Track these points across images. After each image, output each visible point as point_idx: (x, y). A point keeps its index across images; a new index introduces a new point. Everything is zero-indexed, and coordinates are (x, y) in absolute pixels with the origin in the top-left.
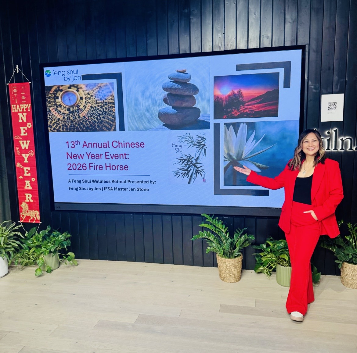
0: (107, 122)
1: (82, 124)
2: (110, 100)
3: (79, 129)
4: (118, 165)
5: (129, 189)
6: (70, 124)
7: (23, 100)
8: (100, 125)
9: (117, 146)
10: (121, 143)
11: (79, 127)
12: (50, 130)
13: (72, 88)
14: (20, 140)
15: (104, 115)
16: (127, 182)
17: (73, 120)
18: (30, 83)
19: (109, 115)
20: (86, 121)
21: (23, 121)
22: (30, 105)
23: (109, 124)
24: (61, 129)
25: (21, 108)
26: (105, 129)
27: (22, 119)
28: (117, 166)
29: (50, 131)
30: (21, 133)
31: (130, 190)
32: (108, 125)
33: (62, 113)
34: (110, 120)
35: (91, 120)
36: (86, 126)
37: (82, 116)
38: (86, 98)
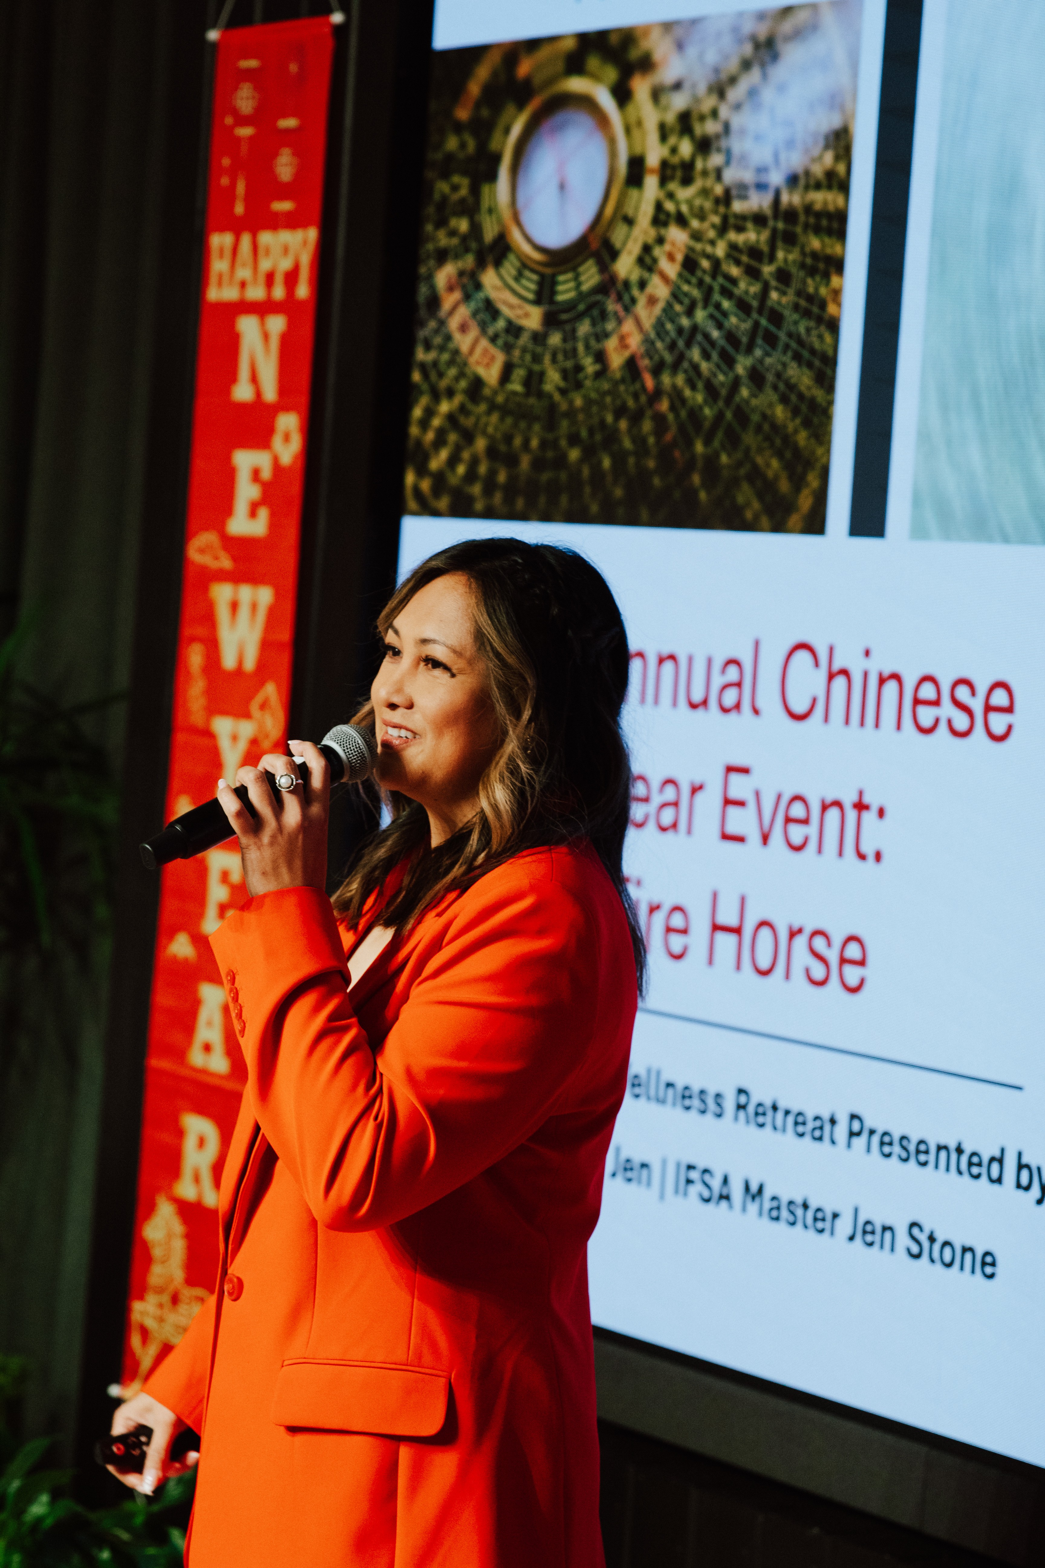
0: (774, 427)
1: (611, 438)
2: (818, 186)
3: (587, 490)
4: (796, 927)
5: (844, 1226)
6: (535, 443)
7: (283, 191)
8: (724, 459)
9: (814, 701)
10: (845, 672)
11: (586, 472)
12: (417, 491)
13: (593, 62)
14: (222, 576)
15: (758, 353)
16: (841, 1131)
17: (557, 397)
18: (337, 18)
19: (797, 357)
20: (636, 418)
21: (258, 394)
22: (312, 234)
23: (780, 455)
24: (476, 489)
25: (265, 265)
26: (748, 504)
27: (254, 379)
28: (794, 933)
29: (412, 504)
30: (227, 510)
31: (852, 1238)
32: (775, 463)
33: (501, 324)
34: (796, 412)
35: (673, 408)
36: (631, 460)
37: (616, 360)
38: (666, 172)
